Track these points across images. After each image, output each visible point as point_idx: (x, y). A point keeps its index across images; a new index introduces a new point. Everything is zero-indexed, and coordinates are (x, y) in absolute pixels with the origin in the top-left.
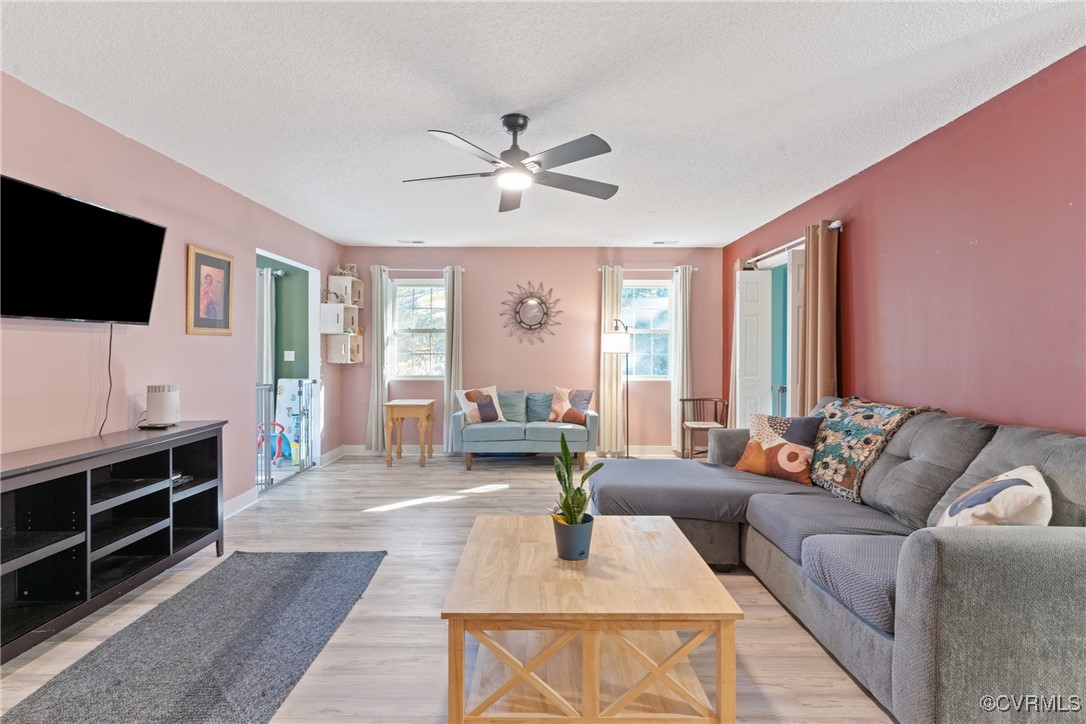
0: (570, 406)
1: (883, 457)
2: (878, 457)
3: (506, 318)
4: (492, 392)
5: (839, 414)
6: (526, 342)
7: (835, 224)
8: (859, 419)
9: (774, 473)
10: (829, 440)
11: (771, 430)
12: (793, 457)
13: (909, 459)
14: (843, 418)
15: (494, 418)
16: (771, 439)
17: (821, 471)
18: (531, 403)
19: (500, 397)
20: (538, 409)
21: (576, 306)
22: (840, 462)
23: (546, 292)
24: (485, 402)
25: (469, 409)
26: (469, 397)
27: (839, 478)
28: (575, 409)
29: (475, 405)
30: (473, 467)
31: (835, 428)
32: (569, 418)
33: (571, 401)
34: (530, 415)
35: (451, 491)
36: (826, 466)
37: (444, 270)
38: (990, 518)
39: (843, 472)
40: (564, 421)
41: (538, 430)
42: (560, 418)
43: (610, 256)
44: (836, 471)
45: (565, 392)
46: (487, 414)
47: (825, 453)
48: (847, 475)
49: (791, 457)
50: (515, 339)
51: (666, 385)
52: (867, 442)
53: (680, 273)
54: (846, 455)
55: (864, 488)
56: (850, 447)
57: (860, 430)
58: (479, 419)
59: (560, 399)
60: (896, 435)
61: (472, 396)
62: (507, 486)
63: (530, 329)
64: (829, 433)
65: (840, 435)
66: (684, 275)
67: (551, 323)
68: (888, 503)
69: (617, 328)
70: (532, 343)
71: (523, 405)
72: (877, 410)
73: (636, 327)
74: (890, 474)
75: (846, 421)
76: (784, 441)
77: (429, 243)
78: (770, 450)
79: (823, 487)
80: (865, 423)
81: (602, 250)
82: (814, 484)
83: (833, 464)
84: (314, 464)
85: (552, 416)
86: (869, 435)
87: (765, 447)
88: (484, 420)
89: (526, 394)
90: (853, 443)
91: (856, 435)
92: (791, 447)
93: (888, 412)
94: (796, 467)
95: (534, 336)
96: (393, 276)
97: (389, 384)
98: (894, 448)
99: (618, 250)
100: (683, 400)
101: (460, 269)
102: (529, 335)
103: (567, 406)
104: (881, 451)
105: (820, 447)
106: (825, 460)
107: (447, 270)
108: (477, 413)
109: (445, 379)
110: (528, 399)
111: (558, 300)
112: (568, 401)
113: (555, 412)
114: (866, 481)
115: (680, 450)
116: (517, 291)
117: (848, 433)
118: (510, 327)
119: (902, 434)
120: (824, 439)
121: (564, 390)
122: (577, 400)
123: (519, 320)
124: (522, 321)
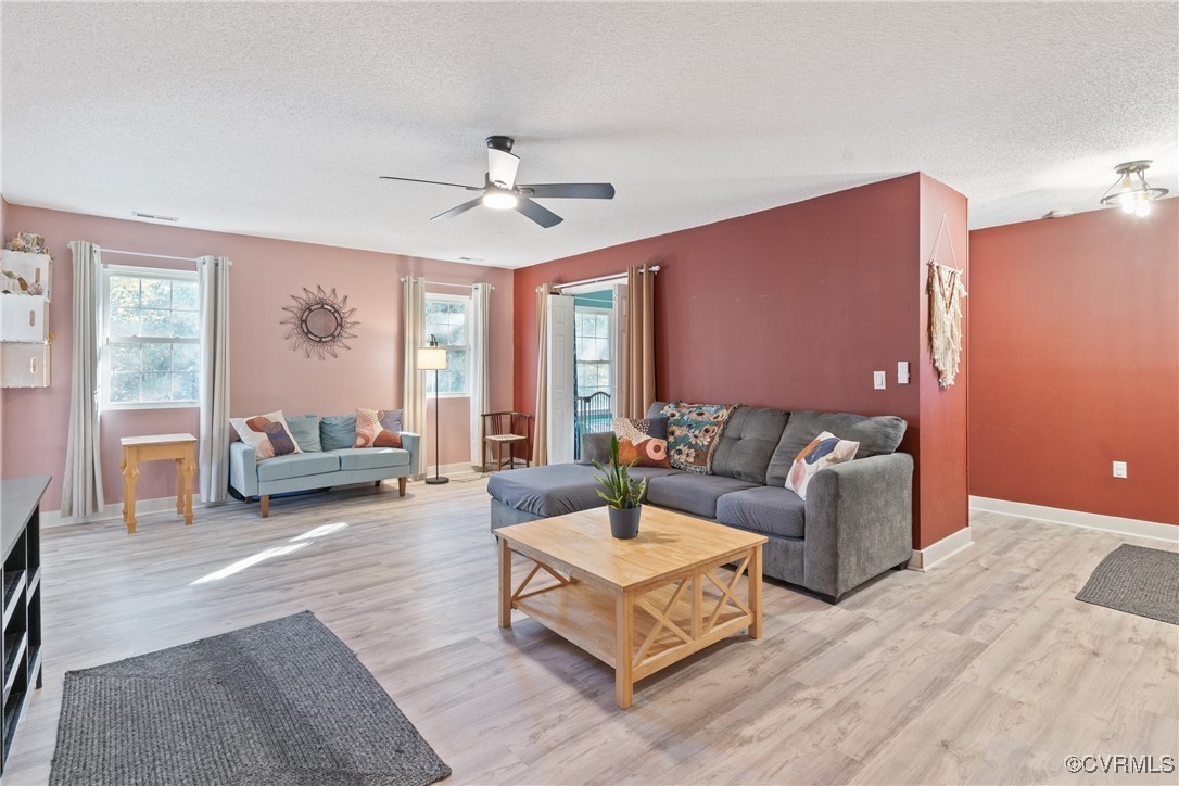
0: (382, 429)
1: (724, 440)
2: (720, 441)
3: (289, 327)
4: (277, 417)
5: (678, 414)
6: (315, 357)
7: (656, 269)
8: (694, 416)
9: (645, 463)
10: (677, 433)
11: (636, 429)
12: (657, 449)
13: (740, 439)
14: (682, 415)
15: (289, 450)
16: (638, 437)
17: (676, 457)
18: (327, 429)
19: (289, 424)
20: (338, 434)
21: (373, 319)
22: (690, 448)
23: (340, 298)
24: (275, 431)
26: (252, 425)
27: (691, 460)
28: (389, 431)
29: (264, 436)
30: (270, 513)
31: (679, 424)
32: (382, 442)
33: (382, 423)
34: (326, 442)
35: (282, 541)
36: (680, 452)
37: (199, 260)
38: (835, 460)
39: (693, 454)
40: (375, 446)
41: (356, 458)
42: (371, 443)
43: (411, 266)
44: (688, 455)
45: (372, 413)
46: (282, 447)
47: (677, 442)
48: (697, 456)
49: (654, 449)
50: (300, 353)
51: (465, 402)
52: (707, 431)
53: (480, 291)
54: (693, 442)
55: (715, 463)
56: (696, 437)
57: (698, 425)
58: (272, 453)
59: (367, 421)
60: (730, 423)
61: (257, 424)
62: (342, 525)
63: (320, 341)
64: (674, 428)
65: (685, 429)
66: (484, 293)
67: (346, 335)
68: (739, 468)
70: (322, 358)
71: (317, 432)
72: (704, 409)
74: (734, 450)
75: (685, 418)
76: (649, 437)
78: (640, 445)
79: (679, 468)
80: (700, 418)
81: (403, 258)
82: (673, 467)
83: (685, 450)
85: (360, 441)
86: (707, 426)
87: (635, 443)
88: (279, 452)
89: (319, 419)
90: (697, 433)
91: (696, 428)
92: (654, 442)
93: (714, 409)
94: (660, 456)
95: (325, 350)
96: (108, 260)
97: (101, 417)
98: (731, 433)
99: (419, 260)
100: (484, 416)
101: (226, 263)
102: (318, 348)
103: (378, 429)
104: (722, 436)
105: (671, 439)
106: (678, 448)
107: (204, 261)
108: (268, 446)
109: (202, 405)
110: (322, 426)
111: (353, 310)
112: (378, 423)
113: (364, 436)
114: (716, 457)
115: (481, 465)
116: (303, 295)
117: (690, 426)
118: (294, 339)
119: (734, 423)
120: (673, 433)
121: (370, 411)
122: (388, 421)
123: (306, 331)
124: (309, 332)
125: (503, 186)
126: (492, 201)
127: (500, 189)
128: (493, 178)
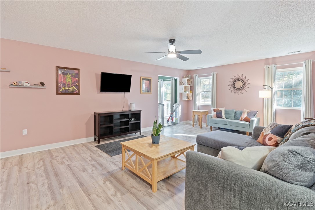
0: (247, 116)
3: (230, 86)
4: (223, 110)
6: (237, 94)
19: (225, 111)
20: (237, 116)
23: (244, 77)
24: (219, 112)
25: (214, 114)
26: (214, 110)
29: (215, 113)
32: (246, 120)
41: (231, 122)
42: (243, 120)
43: (270, 61)
45: (246, 111)
46: (219, 116)
50: (233, 93)
53: (305, 64)
58: (216, 117)
59: (244, 113)
61: (216, 110)
63: (238, 90)
66: (308, 64)
67: (246, 87)
69: (265, 89)
70: (239, 94)
71: (234, 115)
73: (285, 88)
77: (206, 67)
84: (178, 124)
85: (240, 119)
88: (218, 117)
89: (235, 111)
95: (240, 92)
97: (198, 106)
99: (274, 58)
100: (305, 118)
101: (216, 73)
102: (238, 92)
103: (245, 116)
107: (212, 74)
108: (216, 115)
109: (211, 105)
110: (235, 113)
111: (248, 80)
112: (246, 114)
113: (242, 117)
116: (234, 78)
118: (231, 89)
122: (250, 114)
123: (234, 87)
124: (235, 87)
125: (172, 52)
126: (170, 56)
127: (172, 53)
128: (170, 51)
